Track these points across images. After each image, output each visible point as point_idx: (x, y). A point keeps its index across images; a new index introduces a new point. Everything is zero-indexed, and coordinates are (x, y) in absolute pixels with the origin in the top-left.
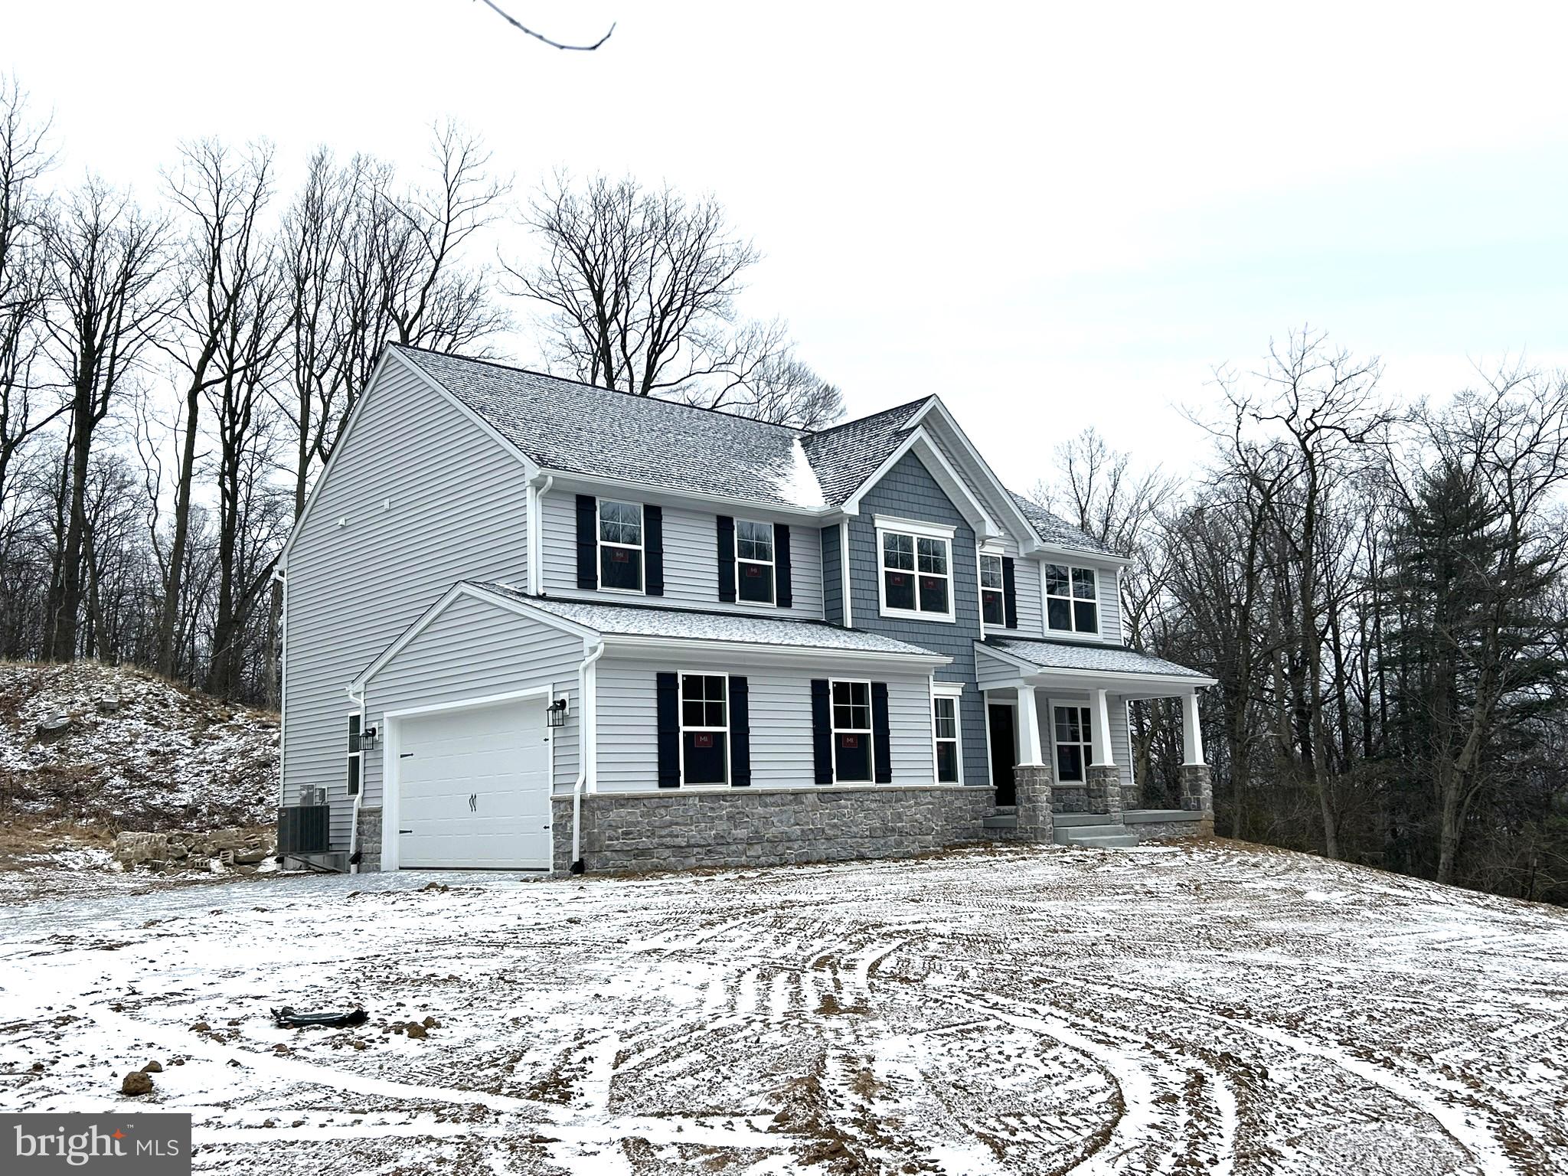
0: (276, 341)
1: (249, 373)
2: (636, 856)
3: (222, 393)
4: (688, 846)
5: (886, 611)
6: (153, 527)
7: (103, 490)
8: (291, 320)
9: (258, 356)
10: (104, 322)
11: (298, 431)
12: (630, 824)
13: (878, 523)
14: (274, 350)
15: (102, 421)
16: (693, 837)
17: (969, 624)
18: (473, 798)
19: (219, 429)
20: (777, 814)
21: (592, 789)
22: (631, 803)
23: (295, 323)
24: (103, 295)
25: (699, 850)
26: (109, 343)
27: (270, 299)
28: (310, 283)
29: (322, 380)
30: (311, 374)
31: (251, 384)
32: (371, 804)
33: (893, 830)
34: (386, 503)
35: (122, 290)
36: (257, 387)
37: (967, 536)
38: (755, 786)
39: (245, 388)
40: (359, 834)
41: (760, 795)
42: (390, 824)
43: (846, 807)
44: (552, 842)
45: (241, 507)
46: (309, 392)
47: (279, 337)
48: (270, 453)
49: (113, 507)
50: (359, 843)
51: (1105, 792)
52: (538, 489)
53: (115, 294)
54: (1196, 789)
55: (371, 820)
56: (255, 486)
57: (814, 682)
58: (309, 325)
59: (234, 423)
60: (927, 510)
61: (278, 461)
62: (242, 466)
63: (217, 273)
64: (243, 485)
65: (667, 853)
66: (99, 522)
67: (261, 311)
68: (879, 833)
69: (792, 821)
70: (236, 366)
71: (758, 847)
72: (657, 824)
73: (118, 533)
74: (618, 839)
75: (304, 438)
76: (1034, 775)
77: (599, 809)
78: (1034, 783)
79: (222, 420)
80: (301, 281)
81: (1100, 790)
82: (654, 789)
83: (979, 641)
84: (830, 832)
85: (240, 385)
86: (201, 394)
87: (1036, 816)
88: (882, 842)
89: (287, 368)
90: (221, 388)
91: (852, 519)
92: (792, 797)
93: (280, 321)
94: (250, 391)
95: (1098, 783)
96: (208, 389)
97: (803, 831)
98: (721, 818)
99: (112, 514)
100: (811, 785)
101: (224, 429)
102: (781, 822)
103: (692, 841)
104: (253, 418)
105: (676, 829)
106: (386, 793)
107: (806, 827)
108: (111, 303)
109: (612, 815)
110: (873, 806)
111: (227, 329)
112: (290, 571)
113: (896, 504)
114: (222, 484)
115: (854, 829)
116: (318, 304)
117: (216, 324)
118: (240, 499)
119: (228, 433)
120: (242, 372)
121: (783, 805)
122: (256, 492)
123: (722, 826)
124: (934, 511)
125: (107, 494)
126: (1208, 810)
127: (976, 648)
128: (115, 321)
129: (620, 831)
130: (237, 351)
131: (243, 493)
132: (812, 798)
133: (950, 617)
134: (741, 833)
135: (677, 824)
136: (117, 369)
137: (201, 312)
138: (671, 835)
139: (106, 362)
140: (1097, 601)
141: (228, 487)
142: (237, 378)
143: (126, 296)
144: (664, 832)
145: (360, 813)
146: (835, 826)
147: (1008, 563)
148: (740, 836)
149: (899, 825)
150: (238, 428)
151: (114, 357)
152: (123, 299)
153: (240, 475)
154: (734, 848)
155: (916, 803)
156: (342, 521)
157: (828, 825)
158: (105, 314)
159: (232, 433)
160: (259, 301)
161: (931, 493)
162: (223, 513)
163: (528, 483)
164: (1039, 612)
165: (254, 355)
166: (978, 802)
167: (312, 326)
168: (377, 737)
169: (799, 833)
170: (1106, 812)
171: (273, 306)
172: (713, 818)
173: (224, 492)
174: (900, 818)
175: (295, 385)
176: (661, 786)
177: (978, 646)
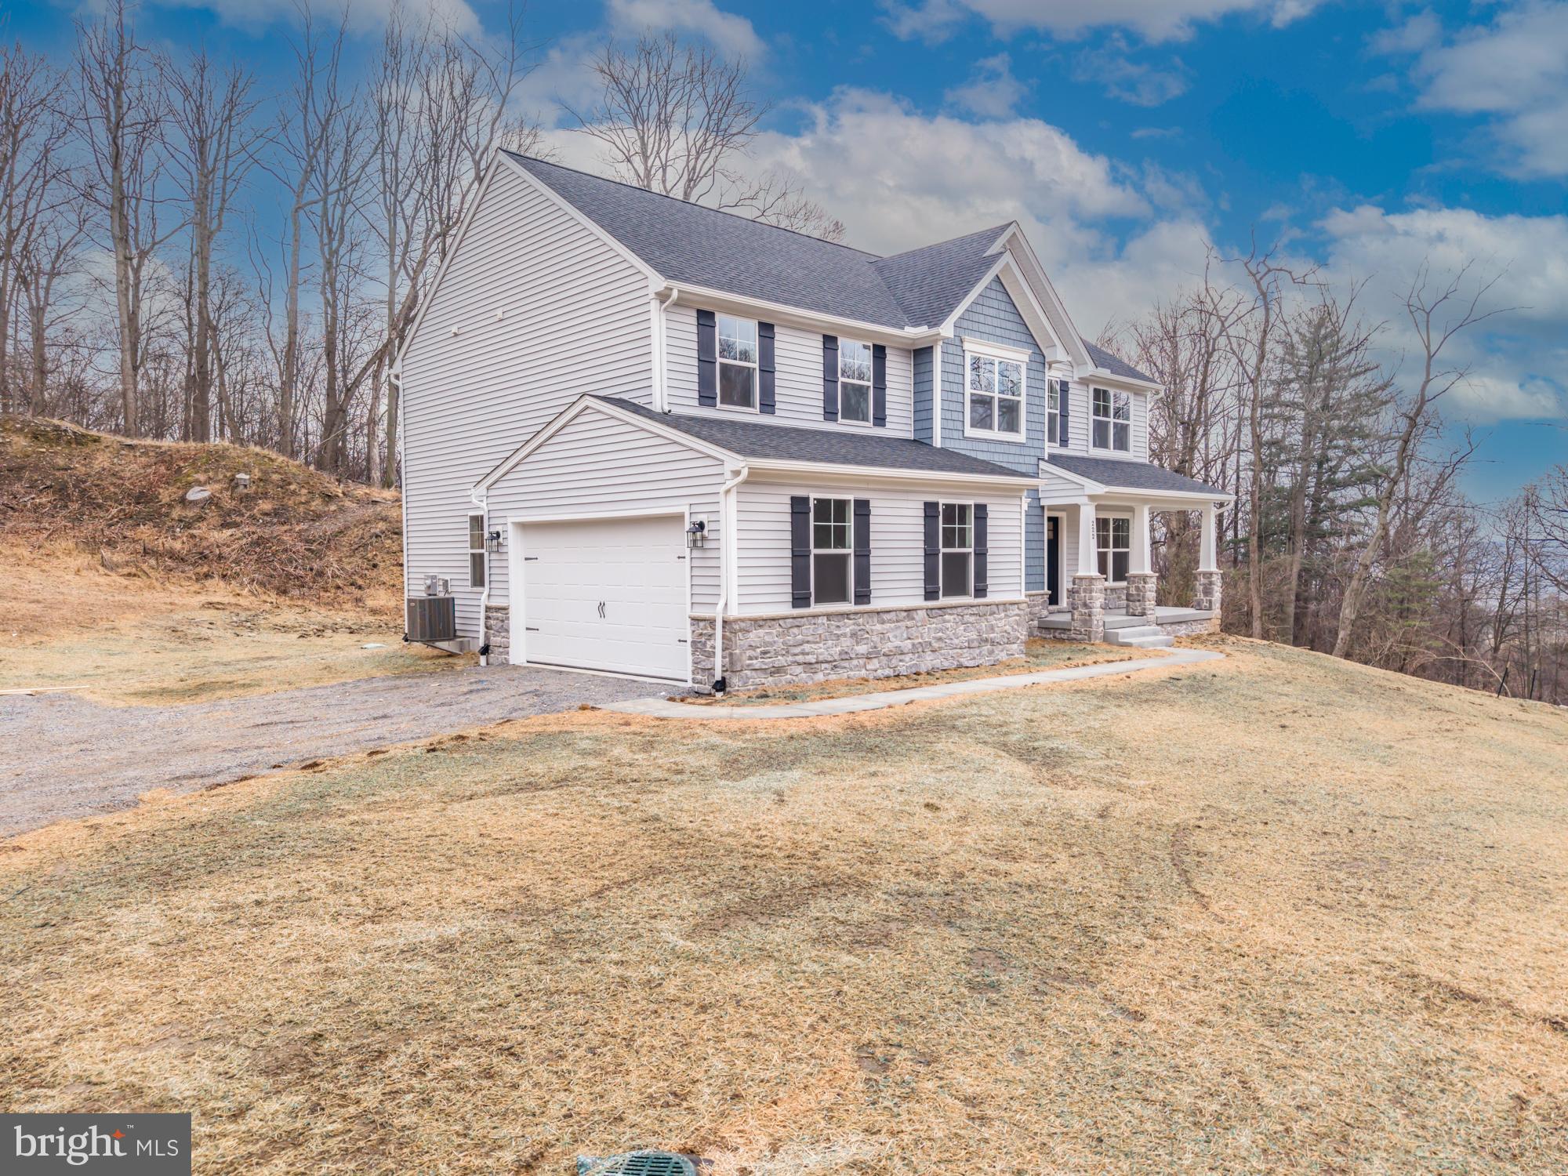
0: (363, 168)
1: (341, 196)
2: (772, 674)
3: (320, 213)
4: (817, 663)
5: (970, 432)
6: (268, 329)
7: (224, 294)
8: (377, 148)
9: (349, 181)
10: (215, 144)
11: (387, 248)
12: (766, 644)
13: (966, 346)
14: (363, 175)
15: (218, 234)
16: (821, 654)
17: (1036, 444)
18: (602, 606)
19: (319, 245)
20: (892, 630)
21: (734, 612)
22: (769, 623)
23: (380, 151)
24: (212, 121)
25: (826, 665)
26: (220, 165)
27: (358, 128)
28: (392, 114)
29: (404, 205)
30: (396, 200)
31: (344, 206)
32: (495, 602)
33: (986, 640)
34: (499, 312)
35: (229, 118)
36: (350, 208)
37: (1040, 361)
38: (876, 604)
39: (339, 209)
40: (487, 628)
41: (878, 613)
42: (517, 621)
43: (949, 621)
44: (690, 658)
45: (340, 313)
46: (395, 215)
47: (367, 164)
48: (362, 267)
49: (233, 310)
50: (487, 637)
51: (1144, 597)
52: (662, 302)
53: (223, 122)
54: (1208, 591)
55: (497, 616)
56: (351, 294)
57: (926, 504)
58: (393, 153)
59: (331, 240)
60: (1007, 334)
61: (370, 274)
62: (340, 278)
63: (310, 104)
64: (341, 294)
65: (799, 669)
66: (222, 322)
67: (349, 142)
68: (976, 644)
69: (905, 636)
70: (331, 188)
71: (875, 661)
72: (791, 643)
73: (238, 331)
74: (756, 658)
75: (392, 256)
76: (1091, 584)
77: (740, 631)
78: (1091, 591)
79: (321, 236)
80: (383, 113)
81: (1138, 595)
82: (787, 610)
83: (1043, 459)
84: (936, 645)
85: (335, 205)
86: (301, 212)
87: (1091, 620)
88: (977, 651)
89: (375, 191)
90: (318, 208)
91: (947, 342)
92: (905, 614)
93: (366, 149)
94: (344, 213)
95: (1137, 589)
96: (307, 208)
97: (913, 645)
98: (844, 635)
99: (232, 316)
100: (920, 602)
101: (323, 245)
102: (896, 637)
103: (821, 658)
104: (347, 236)
105: (807, 647)
106: (512, 592)
107: (916, 641)
108: (220, 129)
109: (751, 635)
110: (972, 619)
111: (321, 154)
112: (405, 375)
113: (983, 328)
114: (323, 293)
115: (956, 641)
116: (400, 135)
117: (312, 151)
118: (339, 306)
119: (326, 248)
120: (336, 195)
121: (897, 621)
122: (352, 301)
123: (846, 643)
124: (1014, 336)
125: (227, 298)
126: (1217, 611)
127: (1041, 466)
128: (223, 147)
129: (758, 650)
130: (331, 175)
131: (342, 300)
132: (922, 614)
133: (1021, 437)
134: (862, 649)
135: (808, 642)
136: (229, 188)
137: (298, 139)
138: (803, 653)
139: (219, 183)
140: (1131, 423)
141: (329, 296)
142: (332, 199)
143: (233, 123)
144: (797, 650)
145: (488, 609)
146: (940, 639)
147: (1064, 385)
148: (861, 652)
149: (992, 635)
150: (335, 244)
151: (225, 178)
152: (230, 126)
153: (338, 286)
154: (855, 662)
155: (1006, 616)
156: (454, 329)
157: (934, 638)
158: (215, 138)
159: (330, 248)
160: (347, 130)
161: (1011, 317)
162: (327, 321)
163: (652, 296)
164: (1085, 432)
165: (346, 179)
166: (1035, 606)
167: (395, 154)
168: (501, 540)
169: (910, 647)
170: (1143, 614)
171: (360, 135)
172: (838, 636)
173: (327, 303)
174: (992, 628)
175: (383, 206)
176: (794, 606)
177: (1042, 465)
